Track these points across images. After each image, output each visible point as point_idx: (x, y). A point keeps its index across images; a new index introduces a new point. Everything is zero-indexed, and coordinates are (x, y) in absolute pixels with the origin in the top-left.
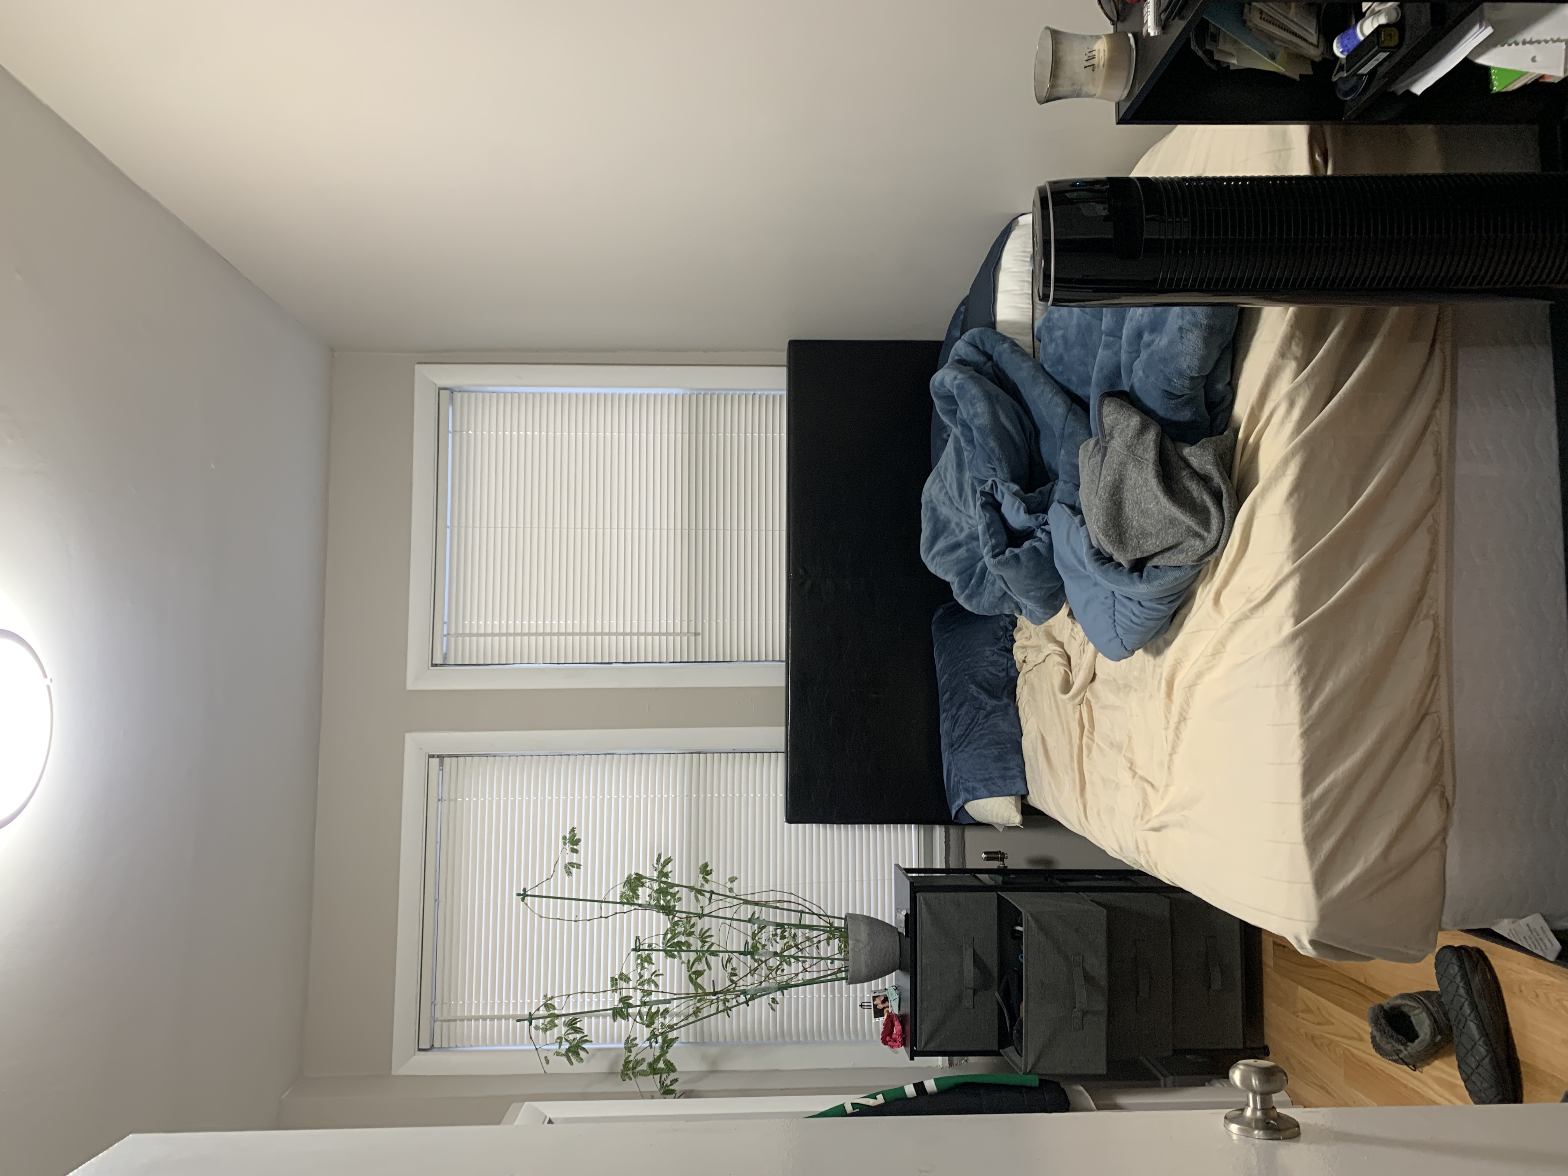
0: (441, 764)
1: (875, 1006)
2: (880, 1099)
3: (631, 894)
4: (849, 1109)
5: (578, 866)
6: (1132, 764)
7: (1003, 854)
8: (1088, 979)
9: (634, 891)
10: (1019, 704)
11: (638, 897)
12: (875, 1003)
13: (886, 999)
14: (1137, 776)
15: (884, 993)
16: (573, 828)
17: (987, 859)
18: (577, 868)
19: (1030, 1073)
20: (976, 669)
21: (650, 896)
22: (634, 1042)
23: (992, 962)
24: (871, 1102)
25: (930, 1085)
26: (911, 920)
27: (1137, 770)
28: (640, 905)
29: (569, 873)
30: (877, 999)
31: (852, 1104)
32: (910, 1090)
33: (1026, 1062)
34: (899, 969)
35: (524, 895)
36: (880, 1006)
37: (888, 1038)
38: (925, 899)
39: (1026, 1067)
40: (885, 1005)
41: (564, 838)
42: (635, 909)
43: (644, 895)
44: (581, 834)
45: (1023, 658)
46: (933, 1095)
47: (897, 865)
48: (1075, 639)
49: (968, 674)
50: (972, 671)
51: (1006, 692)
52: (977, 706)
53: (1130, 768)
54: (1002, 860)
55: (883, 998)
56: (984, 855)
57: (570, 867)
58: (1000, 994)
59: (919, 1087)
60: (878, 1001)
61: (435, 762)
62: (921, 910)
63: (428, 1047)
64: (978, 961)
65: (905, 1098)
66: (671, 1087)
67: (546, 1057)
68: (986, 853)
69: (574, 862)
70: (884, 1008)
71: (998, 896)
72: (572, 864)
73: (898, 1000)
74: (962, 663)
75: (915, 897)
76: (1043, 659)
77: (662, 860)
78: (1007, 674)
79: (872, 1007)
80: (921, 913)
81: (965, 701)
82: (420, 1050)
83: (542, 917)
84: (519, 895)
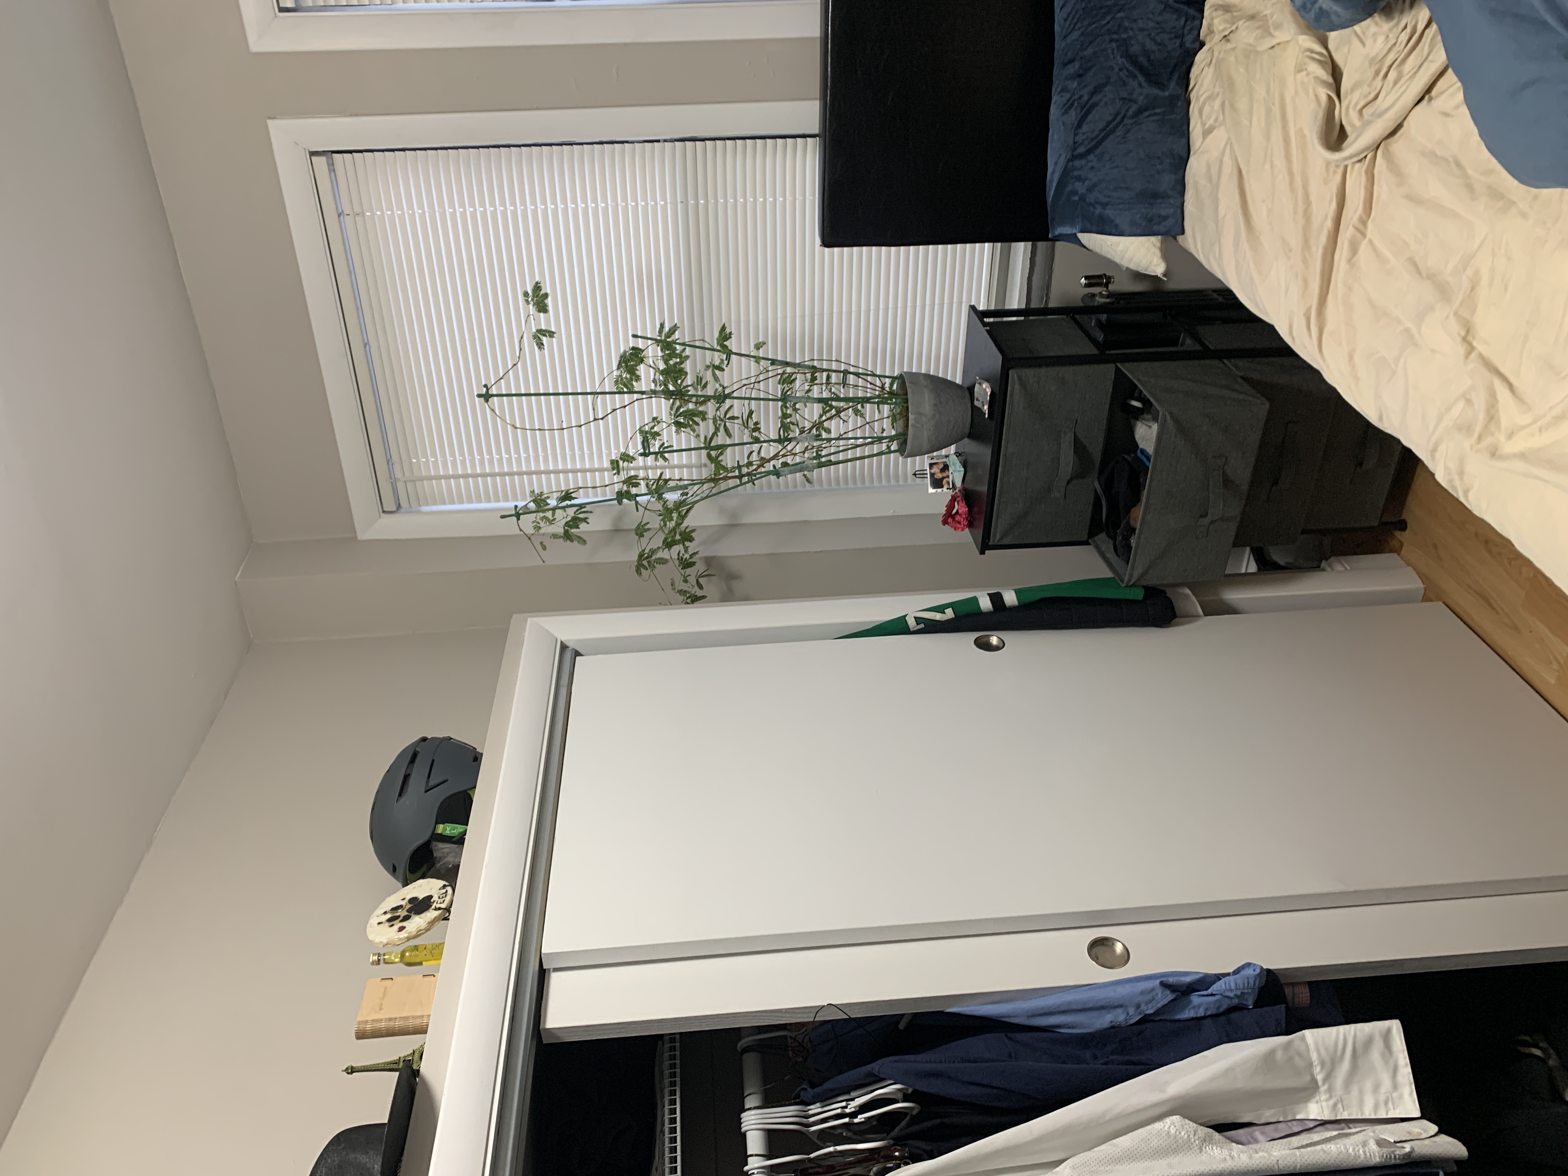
0: (331, 166)
1: (932, 475)
2: (949, 614)
3: (628, 376)
4: (911, 623)
5: (551, 334)
6: (1468, 331)
7: (1110, 277)
8: (1227, 482)
9: (632, 371)
10: (1193, 96)
11: (638, 378)
12: (932, 471)
13: (946, 468)
14: (1473, 355)
15: (944, 460)
16: (537, 283)
17: (1087, 285)
18: (550, 336)
19: (1134, 585)
20: (1131, 33)
21: (654, 381)
22: (646, 527)
23: (1096, 450)
24: (938, 616)
25: (1010, 598)
26: (998, 400)
27: (1475, 343)
28: (643, 393)
29: (540, 345)
30: (935, 466)
31: (915, 618)
32: (985, 604)
33: (1131, 576)
34: (969, 437)
35: (487, 397)
36: (939, 475)
37: (950, 520)
38: (1019, 378)
39: (1130, 580)
40: (944, 475)
41: (526, 294)
42: (637, 400)
43: (647, 377)
44: (547, 288)
45: (1226, 33)
46: (1012, 609)
47: (973, 308)
48: (1363, 44)
49: (1117, 41)
50: (1124, 36)
51: (1176, 76)
52: (1124, 94)
53: (1464, 339)
54: (1107, 285)
55: (941, 466)
56: (1083, 281)
57: (541, 335)
58: (1101, 485)
59: (996, 598)
60: (935, 470)
61: (320, 162)
62: (1012, 390)
63: (394, 509)
64: (1079, 448)
65: (979, 613)
66: (690, 560)
67: (541, 543)
68: (1086, 278)
69: (543, 328)
70: (943, 478)
71: (1117, 369)
72: (541, 333)
73: (962, 473)
74: (1108, 18)
75: (1008, 375)
76: (1272, 45)
77: (667, 329)
78: (1182, 45)
79: (929, 476)
80: (1012, 395)
81: (1104, 85)
82: (384, 512)
83: (516, 428)
84: (479, 396)
